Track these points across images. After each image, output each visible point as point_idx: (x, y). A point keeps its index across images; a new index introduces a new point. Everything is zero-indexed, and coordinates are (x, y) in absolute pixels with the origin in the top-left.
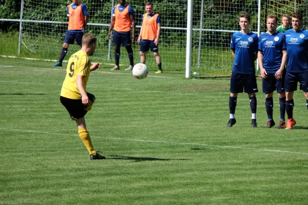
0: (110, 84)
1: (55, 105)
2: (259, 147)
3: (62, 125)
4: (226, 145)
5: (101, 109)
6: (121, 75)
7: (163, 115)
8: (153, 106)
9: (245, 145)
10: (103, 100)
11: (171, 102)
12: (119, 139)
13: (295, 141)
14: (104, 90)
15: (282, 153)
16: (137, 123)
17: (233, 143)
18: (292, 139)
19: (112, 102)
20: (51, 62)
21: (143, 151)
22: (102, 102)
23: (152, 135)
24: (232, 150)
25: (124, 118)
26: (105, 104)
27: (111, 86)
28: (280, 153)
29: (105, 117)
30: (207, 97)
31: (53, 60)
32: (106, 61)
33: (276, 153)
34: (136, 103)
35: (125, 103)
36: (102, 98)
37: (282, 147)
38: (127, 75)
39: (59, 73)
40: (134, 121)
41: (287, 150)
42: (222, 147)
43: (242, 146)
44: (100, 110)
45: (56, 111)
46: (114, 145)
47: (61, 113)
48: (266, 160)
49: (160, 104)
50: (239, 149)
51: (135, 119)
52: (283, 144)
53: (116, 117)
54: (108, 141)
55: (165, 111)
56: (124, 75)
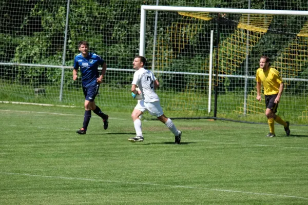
0: (61, 125)
1: (6, 145)
2: (211, 187)
3: (14, 165)
4: (178, 185)
5: (52, 149)
6: (73, 116)
7: (115, 155)
8: (104, 147)
9: (197, 185)
10: (55, 141)
11: (122, 143)
12: (71, 178)
13: (247, 181)
14: (56, 131)
15: (233, 192)
16: (88, 163)
17: (184, 183)
18: (244, 179)
19: (64, 142)
20: (3, 103)
21: (94, 190)
22: (53, 142)
23: (103, 175)
24: (184, 189)
25: (76, 158)
26: (57, 144)
27: (62, 127)
28: (231, 193)
29: (56, 157)
30: (158, 138)
31: (4, 102)
32: (58, 103)
33: (227, 193)
34: (88, 143)
35: (76, 144)
36: (54, 139)
37: (233, 186)
38: (78, 117)
39: (11, 114)
40: (86, 161)
41: (238, 190)
42: (173, 187)
43: (194, 185)
44: (52, 151)
45: (8, 151)
46: (65, 184)
47: (12, 153)
48: (218, 200)
49: (111, 144)
50: (190, 189)
51: (86, 159)
52: (235, 184)
53: (67, 157)
54: (60, 180)
55: (116, 151)
56: (76, 116)
